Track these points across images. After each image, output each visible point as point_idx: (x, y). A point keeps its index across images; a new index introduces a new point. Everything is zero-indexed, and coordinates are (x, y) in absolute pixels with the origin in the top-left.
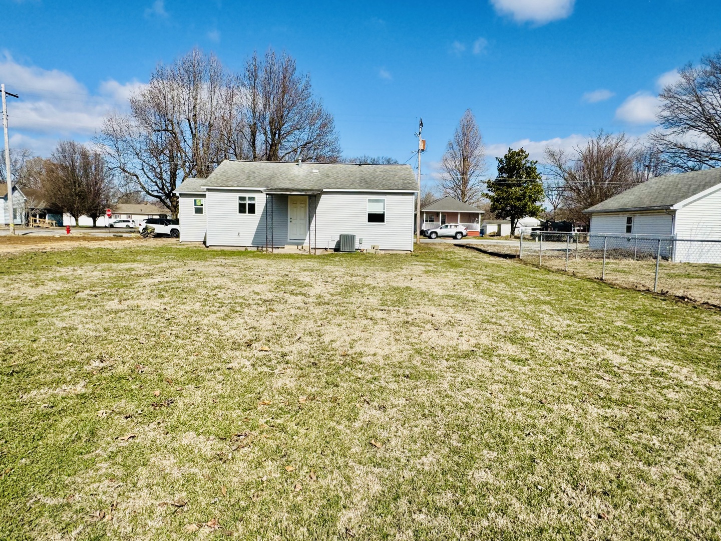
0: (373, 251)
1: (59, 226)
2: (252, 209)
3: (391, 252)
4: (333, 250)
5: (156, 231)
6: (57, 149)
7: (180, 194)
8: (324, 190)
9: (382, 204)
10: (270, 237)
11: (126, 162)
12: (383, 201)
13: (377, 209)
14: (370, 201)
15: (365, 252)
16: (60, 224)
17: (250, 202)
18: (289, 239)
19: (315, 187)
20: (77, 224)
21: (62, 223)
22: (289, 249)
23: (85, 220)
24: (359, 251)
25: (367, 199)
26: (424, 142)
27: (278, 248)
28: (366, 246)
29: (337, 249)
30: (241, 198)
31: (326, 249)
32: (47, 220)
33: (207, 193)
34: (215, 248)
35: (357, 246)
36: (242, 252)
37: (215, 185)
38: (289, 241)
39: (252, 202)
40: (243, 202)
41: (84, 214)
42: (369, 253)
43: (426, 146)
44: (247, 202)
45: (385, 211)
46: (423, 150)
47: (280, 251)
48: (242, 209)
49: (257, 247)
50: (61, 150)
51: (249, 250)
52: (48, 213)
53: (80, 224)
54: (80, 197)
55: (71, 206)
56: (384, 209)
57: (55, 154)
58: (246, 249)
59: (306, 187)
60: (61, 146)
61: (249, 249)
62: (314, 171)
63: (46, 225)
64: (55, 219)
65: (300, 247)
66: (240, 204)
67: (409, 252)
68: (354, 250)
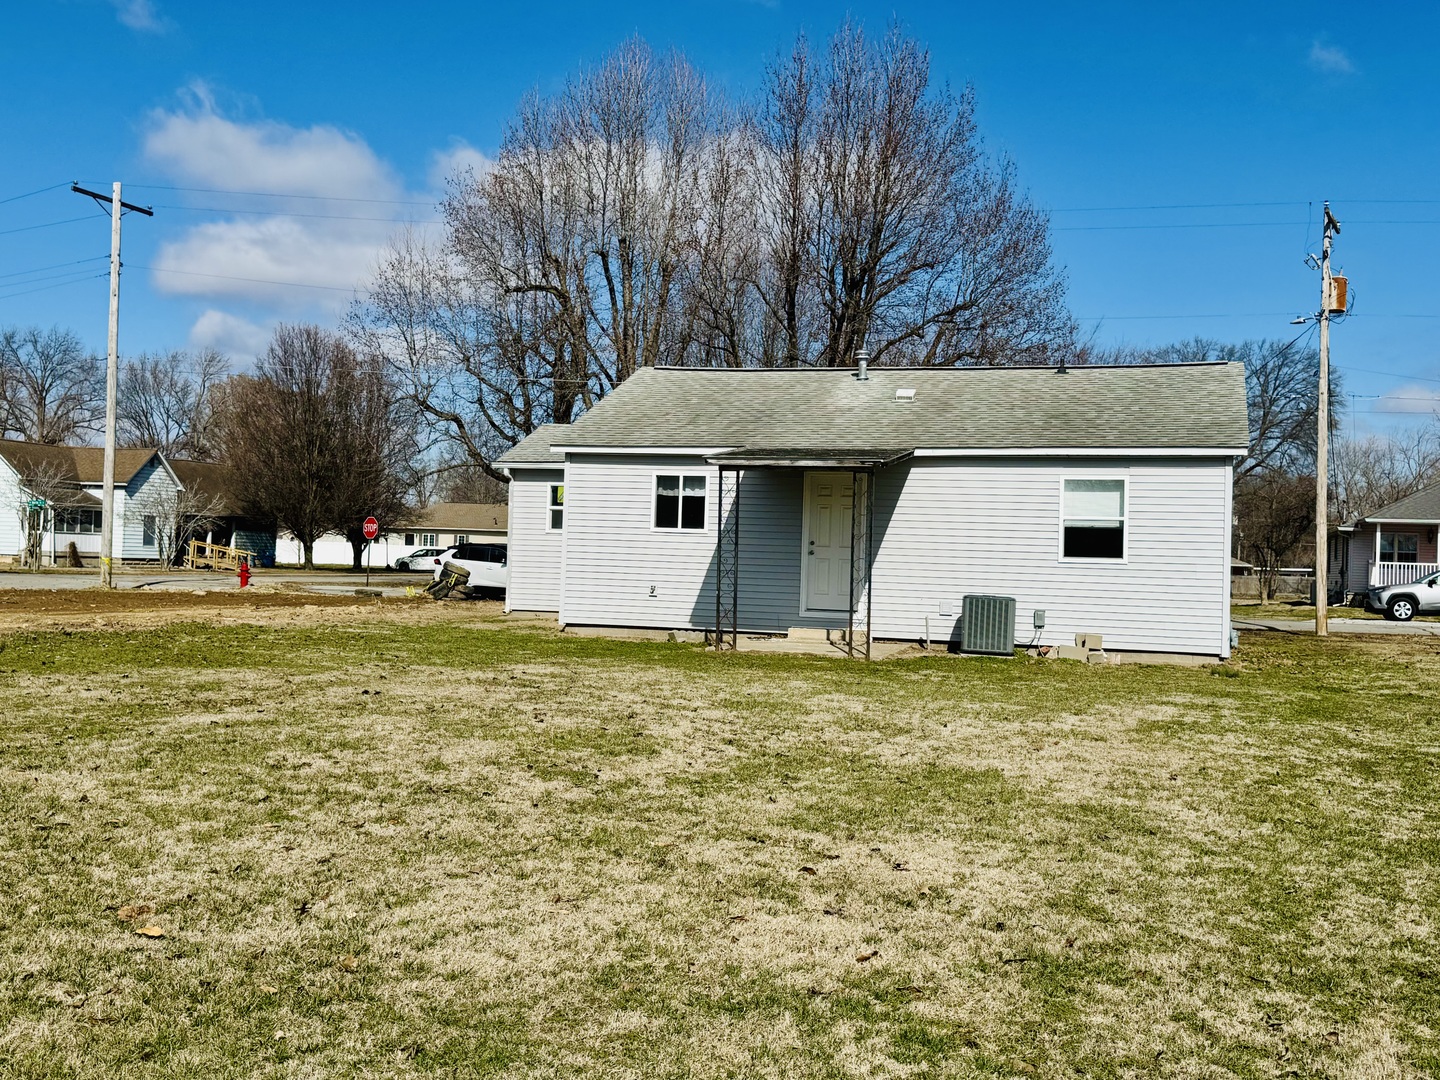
0: (1081, 655)
1: (264, 566)
2: (694, 514)
3: (1145, 659)
4: (944, 648)
5: (472, 582)
6: (272, 350)
7: (512, 471)
8: (918, 453)
9: (1117, 495)
10: (727, 602)
11: (432, 382)
12: (1118, 485)
13: (1096, 511)
14: (1074, 485)
15: (1052, 655)
16: (268, 561)
17: (689, 493)
18: (803, 607)
19: (891, 443)
20: (309, 559)
21: (272, 557)
22: (803, 640)
23: (333, 549)
24: (1033, 653)
25: (1062, 479)
26: (1341, 284)
27: (770, 635)
28: (1059, 637)
29: (954, 646)
30: (663, 481)
31: (921, 642)
32: (232, 549)
33: (568, 467)
34: (582, 633)
35: (1023, 632)
36: (659, 647)
37: (590, 442)
38: (803, 614)
39: (697, 493)
40: (670, 493)
41: (326, 530)
42: (1064, 660)
43: (1348, 297)
44: (682, 493)
45: (1125, 519)
46: (1338, 312)
47: (774, 646)
48: (665, 515)
49: (706, 631)
50: (281, 354)
51: (680, 640)
52: (239, 529)
53: (317, 560)
54: (320, 485)
55: (294, 508)
56: (1122, 514)
57: (266, 365)
58: (672, 637)
59: (858, 444)
60: (283, 342)
61: (680, 638)
62: (900, 392)
63: (226, 563)
64: (254, 546)
65: (836, 635)
66: (660, 498)
67: (1216, 661)
68: (1010, 650)
